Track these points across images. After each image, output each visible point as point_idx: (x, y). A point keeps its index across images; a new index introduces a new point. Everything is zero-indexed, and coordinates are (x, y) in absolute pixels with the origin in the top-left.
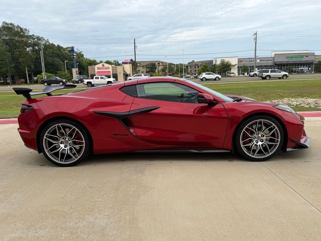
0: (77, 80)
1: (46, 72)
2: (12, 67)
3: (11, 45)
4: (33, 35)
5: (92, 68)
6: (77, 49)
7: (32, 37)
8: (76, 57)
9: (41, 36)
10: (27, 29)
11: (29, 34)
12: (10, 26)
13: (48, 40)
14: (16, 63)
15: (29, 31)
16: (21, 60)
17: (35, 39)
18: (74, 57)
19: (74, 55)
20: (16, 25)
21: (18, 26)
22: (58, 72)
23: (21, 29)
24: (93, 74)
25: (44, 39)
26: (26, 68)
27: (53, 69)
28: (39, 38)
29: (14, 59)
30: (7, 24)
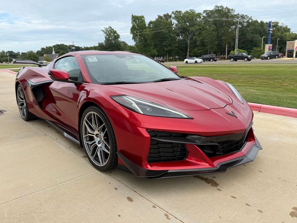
0: (266, 56)
1: (238, 48)
2: (215, 45)
3: (218, 25)
4: (238, 14)
5: (291, 43)
6: (282, 24)
7: (237, 16)
8: (272, 32)
9: (245, 14)
10: (233, 9)
11: (234, 14)
12: (220, 8)
13: (251, 17)
14: (219, 41)
15: (234, 11)
16: (223, 38)
17: (239, 17)
18: (270, 32)
19: (270, 31)
20: (225, 7)
21: (227, 8)
22: (254, 48)
23: (229, 10)
24: (291, 49)
25: (248, 17)
26: (227, 45)
27: (251, 46)
28: (243, 17)
29: (219, 37)
30: (218, 7)
